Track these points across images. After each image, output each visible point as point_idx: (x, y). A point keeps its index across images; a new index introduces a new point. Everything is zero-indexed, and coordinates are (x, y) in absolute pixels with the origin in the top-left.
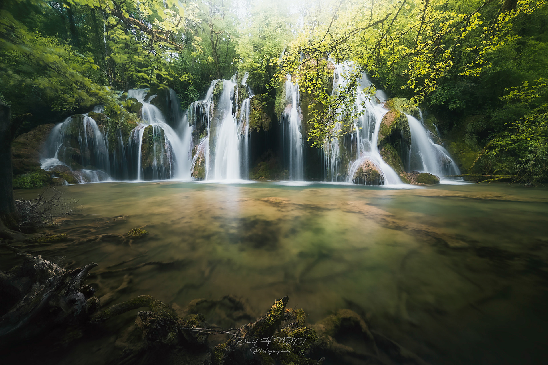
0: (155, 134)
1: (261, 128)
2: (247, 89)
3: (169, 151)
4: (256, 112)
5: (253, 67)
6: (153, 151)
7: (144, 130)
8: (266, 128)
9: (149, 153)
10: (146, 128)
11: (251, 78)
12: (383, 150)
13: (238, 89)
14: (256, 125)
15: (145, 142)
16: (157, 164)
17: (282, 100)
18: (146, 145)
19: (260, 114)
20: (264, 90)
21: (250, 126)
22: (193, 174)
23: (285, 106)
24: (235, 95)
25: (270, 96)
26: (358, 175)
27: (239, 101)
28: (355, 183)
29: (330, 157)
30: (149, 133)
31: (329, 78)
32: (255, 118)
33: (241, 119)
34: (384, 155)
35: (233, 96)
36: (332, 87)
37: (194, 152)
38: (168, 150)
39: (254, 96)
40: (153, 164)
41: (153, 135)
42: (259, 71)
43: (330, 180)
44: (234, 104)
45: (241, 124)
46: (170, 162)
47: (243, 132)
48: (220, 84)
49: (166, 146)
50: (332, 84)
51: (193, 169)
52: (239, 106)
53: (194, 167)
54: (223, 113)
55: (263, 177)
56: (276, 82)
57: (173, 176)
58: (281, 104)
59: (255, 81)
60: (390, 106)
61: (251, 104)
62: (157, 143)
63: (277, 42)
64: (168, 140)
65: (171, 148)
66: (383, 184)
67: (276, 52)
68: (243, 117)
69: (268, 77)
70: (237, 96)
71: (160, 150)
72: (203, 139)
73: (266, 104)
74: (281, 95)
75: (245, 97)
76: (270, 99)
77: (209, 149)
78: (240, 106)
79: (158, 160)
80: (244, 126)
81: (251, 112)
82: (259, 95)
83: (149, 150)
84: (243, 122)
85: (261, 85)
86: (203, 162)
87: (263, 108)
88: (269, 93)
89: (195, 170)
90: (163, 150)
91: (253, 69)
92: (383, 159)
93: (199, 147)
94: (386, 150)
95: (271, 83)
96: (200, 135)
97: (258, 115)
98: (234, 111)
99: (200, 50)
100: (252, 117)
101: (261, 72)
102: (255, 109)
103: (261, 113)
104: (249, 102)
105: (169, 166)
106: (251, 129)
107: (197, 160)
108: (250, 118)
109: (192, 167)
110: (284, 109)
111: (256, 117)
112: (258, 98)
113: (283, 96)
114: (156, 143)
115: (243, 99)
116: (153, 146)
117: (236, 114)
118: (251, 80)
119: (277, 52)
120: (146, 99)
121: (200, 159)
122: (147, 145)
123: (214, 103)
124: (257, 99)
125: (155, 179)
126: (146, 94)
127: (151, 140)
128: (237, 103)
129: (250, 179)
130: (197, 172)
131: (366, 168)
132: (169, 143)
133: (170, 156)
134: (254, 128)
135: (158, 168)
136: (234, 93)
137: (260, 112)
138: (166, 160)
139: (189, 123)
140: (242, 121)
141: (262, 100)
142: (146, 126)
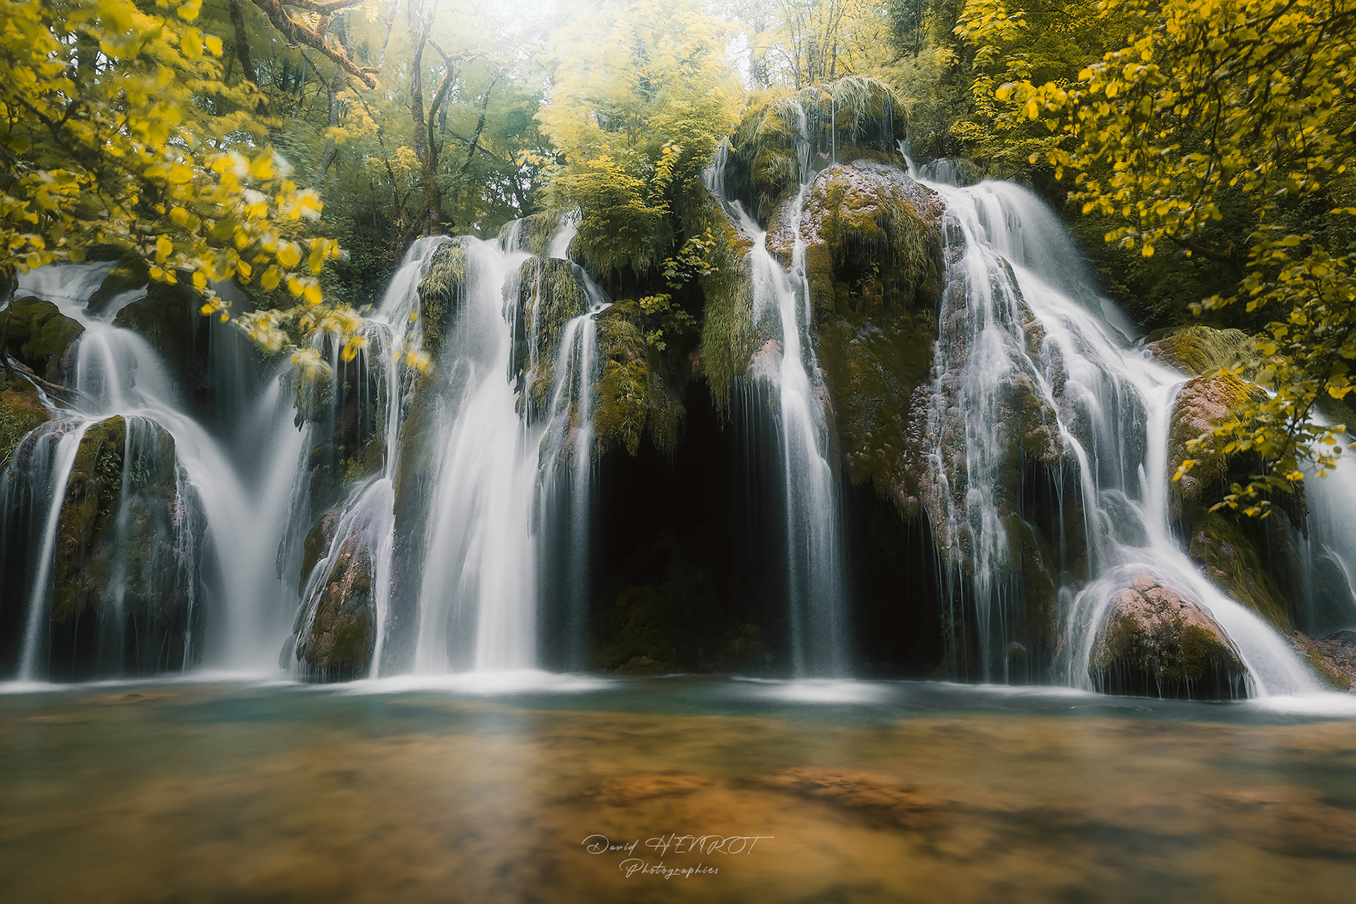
0: (135, 457)
1: (646, 436)
2: (578, 276)
3: (190, 538)
4: (626, 370)
5: (612, 192)
6: (111, 534)
7: (84, 441)
8: (666, 438)
9: (90, 548)
10: (94, 429)
11: (598, 233)
12: (1201, 537)
13: (538, 274)
14: (626, 427)
15: (82, 495)
16: (129, 599)
17: (737, 327)
18: (82, 507)
19: (642, 379)
20: (654, 281)
21: (597, 429)
22: (309, 648)
23: (751, 351)
24: (522, 301)
25: (675, 309)
26: (1117, 653)
27: (544, 323)
28: (1107, 692)
29: (968, 565)
30: (102, 452)
31: (926, 244)
32: (618, 397)
33: (557, 398)
34: (1212, 560)
35: (514, 301)
36: (940, 278)
37: (315, 546)
38: (189, 531)
39: (609, 305)
40: (104, 598)
41: (121, 464)
42: (637, 204)
43: (974, 675)
44: (520, 333)
45: (555, 422)
46: (191, 589)
47: (567, 457)
48: (455, 252)
49: (180, 512)
50: (941, 267)
51: (309, 623)
52: (541, 346)
53: (312, 613)
54: (463, 372)
55: (645, 660)
56: (707, 250)
57: (198, 658)
58: (733, 342)
59: (616, 247)
60: (1184, 357)
61: (600, 336)
62: (136, 500)
63: (711, 101)
64: (191, 488)
65: (200, 522)
66: (1243, 694)
67: (706, 134)
68: (566, 390)
69: (671, 234)
70: (534, 304)
71: (147, 531)
72: (361, 484)
73: (664, 338)
74: (731, 305)
75: (573, 309)
76: (675, 320)
77: (392, 529)
78: (549, 343)
79: (136, 578)
80: (573, 430)
81: (601, 372)
82: (632, 302)
83: (95, 532)
84: (566, 412)
85: (643, 261)
86: (363, 589)
87: (650, 354)
88: (676, 297)
89: (318, 628)
90: (161, 532)
91: (612, 198)
92: (1210, 576)
93: (345, 520)
94: (1213, 539)
95: (685, 256)
96: (346, 467)
97: (633, 383)
98: (519, 363)
99: (367, 120)
100: (608, 389)
101: (649, 210)
102: (619, 358)
103: (644, 376)
104: (594, 329)
105: (186, 610)
106: (602, 443)
107: (331, 580)
108: (596, 397)
109: (304, 611)
110: (748, 359)
111: (625, 393)
112: (628, 314)
113: (738, 309)
114: (130, 500)
115: (560, 319)
116: (115, 512)
117: (530, 377)
118: (598, 239)
119: (712, 137)
120: (96, 306)
121: (350, 577)
122: (87, 509)
123: (425, 329)
124: (626, 316)
125: (106, 673)
126: (97, 287)
127: (108, 487)
128: (534, 332)
129: (592, 667)
130: (327, 641)
131: (1148, 617)
132: (195, 501)
133: (191, 563)
134: (614, 439)
135: (130, 621)
136: (522, 293)
137: (641, 370)
138: (172, 577)
139: (294, 413)
140: (561, 409)
141: (648, 322)
142: (89, 421)
